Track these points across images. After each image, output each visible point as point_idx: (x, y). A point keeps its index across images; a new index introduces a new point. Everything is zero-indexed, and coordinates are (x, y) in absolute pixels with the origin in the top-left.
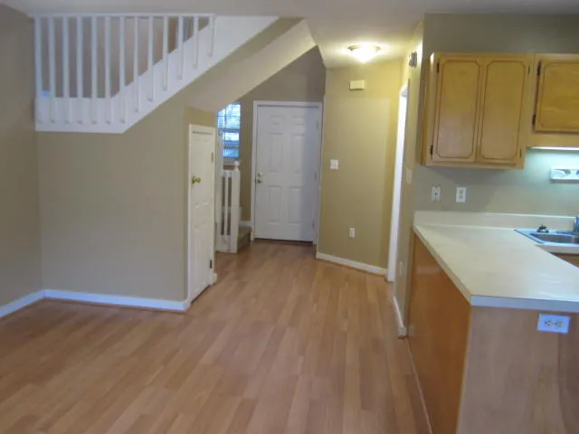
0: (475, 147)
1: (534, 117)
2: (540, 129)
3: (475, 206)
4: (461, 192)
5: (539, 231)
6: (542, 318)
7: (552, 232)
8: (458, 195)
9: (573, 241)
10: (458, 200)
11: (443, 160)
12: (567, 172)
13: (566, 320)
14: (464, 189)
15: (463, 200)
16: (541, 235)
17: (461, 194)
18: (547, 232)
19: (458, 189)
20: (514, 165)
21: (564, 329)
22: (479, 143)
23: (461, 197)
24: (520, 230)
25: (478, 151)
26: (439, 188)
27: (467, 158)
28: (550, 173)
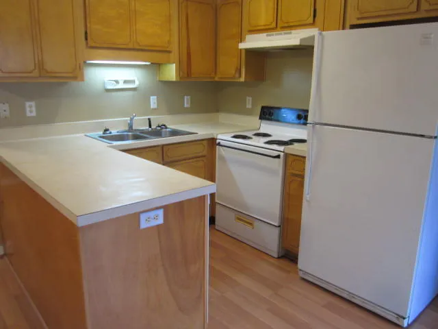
0: (37, 62)
1: (86, 33)
2: (93, 45)
3: (46, 118)
4: (31, 107)
5: (104, 134)
6: (143, 217)
7: (114, 132)
8: (28, 109)
9: (131, 138)
10: (28, 114)
11: (7, 75)
12: (117, 82)
13: (161, 212)
14: (33, 104)
15: (34, 114)
16: (107, 136)
17: (31, 109)
18: (110, 133)
19: (28, 104)
20: (75, 78)
21: (160, 221)
22: (40, 58)
23: (31, 112)
24: (88, 134)
25: (40, 65)
26: (7, 105)
27: (30, 73)
28: (104, 83)
